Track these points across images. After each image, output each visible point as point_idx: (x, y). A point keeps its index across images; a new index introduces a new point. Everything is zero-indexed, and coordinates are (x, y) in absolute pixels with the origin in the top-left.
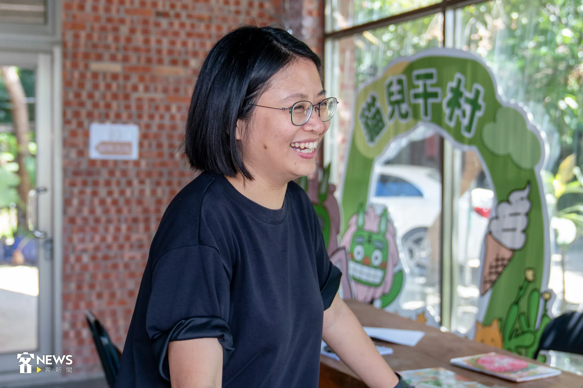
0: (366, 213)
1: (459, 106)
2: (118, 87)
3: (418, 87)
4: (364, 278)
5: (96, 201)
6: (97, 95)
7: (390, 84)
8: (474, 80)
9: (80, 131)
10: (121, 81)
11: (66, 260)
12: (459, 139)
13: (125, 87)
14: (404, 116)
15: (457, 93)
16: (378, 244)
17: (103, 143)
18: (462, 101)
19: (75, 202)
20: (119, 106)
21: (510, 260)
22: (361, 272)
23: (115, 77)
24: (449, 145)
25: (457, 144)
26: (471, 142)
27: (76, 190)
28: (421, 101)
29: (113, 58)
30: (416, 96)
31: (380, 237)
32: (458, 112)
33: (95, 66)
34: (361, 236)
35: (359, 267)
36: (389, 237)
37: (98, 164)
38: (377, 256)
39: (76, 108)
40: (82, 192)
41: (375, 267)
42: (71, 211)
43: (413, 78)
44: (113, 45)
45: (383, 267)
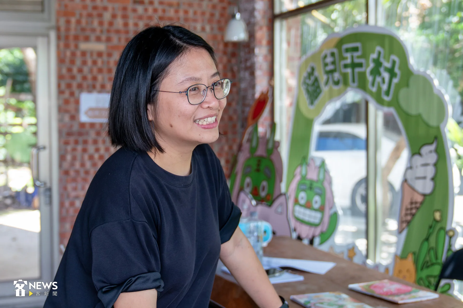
0: (308, 165)
1: (379, 74)
2: (103, 62)
3: (346, 58)
4: (307, 219)
5: (86, 157)
6: (86, 69)
7: (325, 57)
8: (391, 52)
9: (72, 100)
10: (105, 58)
11: (61, 205)
12: (380, 102)
13: (108, 62)
14: (337, 83)
15: (378, 63)
16: (318, 191)
17: (91, 109)
18: (382, 70)
19: (69, 157)
20: (103, 79)
21: (422, 203)
22: (304, 214)
23: (100, 54)
24: (372, 107)
25: (379, 106)
26: (389, 104)
27: (69, 148)
28: (349, 70)
29: (98, 39)
30: (346, 66)
31: (319, 185)
32: (378, 79)
33: (83, 46)
34: (304, 184)
35: (302, 210)
36: (326, 184)
37: (87, 127)
38: (317, 201)
39: (68, 80)
40: (74, 150)
41: (316, 210)
42: (66, 165)
43: (343, 50)
44: (98, 29)
45: (321, 209)
